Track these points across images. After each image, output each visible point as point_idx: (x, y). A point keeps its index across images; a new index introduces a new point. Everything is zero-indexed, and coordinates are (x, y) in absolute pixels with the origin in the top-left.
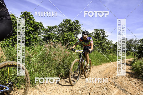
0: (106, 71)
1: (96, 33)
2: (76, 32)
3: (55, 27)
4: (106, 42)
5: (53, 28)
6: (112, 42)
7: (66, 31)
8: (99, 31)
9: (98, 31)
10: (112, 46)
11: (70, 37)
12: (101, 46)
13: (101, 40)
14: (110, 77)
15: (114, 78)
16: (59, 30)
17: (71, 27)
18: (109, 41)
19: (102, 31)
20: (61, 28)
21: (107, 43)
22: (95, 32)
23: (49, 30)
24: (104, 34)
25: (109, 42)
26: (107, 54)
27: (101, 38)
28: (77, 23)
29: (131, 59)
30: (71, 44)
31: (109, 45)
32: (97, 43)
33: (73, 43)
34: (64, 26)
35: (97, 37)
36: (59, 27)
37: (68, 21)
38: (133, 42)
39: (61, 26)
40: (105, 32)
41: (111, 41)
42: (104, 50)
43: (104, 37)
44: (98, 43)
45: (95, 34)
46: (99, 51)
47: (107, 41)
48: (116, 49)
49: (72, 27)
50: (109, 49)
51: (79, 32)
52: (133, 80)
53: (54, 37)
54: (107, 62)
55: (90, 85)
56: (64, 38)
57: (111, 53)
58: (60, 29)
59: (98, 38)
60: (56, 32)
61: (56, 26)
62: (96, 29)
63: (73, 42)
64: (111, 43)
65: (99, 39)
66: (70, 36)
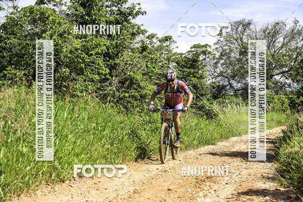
4: (137, 46)
6: (173, 46)
12: (112, 68)
18: (154, 40)
29: (277, 132)
32: (86, 50)
38: (281, 39)
41: (167, 39)
42: (129, 87)
44: (97, 53)
46: (104, 98)
47: (142, 41)
48: (194, 80)
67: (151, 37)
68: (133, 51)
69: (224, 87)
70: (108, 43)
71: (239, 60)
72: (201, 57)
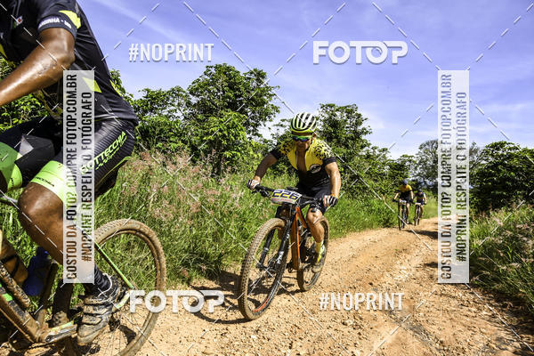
0: (361, 259)
1: (330, 118)
2: (253, 112)
3: (176, 92)
4: (364, 154)
5: (168, 99)
6: (388, 155)
7: (217, 111)
8: (338, 113)
9: (337, 110)
10: (386, 169)
11: (229, 133)
13: (347, 146)
14: (371, 284)
15: (387, 285)
16: (189, 104)
17: (236, 96)
18: (376, 150)
19: (350, 111)
20: (198, 96)
21: (368, 156)
22: (327, 116)
23: (152, 103)
24: (358, 123)
25: (377, 153)
26: (366, 199)
27: (347, 139)
28: (258, 80)
30: (233, 156)
31: (377, 164)
33: (239, 154)
34: (209, 91)
35: (330, 133)
36: (191, 93)
37: (225, 71)
39: (197, 89)
40: (364, 117)
41: (384, 150)
43: (357, 136)
45: (325, 121)
47: (368, 151)
48: (401, 179)
49: (240, 96)
50: (376, 181)
51: (265, 115)
52: (453, 294)
53: (170, 131)
54: (365, 227)
55: (296, 312)
56: (207, 134)
57: (384, 194)
58: (194, 100)
59: (336, 137)
60: (179, 114)
61: (179, 90)
62: (329, 106)
63: (239, 151)
64: (384, 156)
65: (339, 142)
66: (229, 128)
67: (374, 148)
68: (361, 156)
69: (420, 183)
70: (345, 151)
71: (433, 166)
72: (407, 163)
